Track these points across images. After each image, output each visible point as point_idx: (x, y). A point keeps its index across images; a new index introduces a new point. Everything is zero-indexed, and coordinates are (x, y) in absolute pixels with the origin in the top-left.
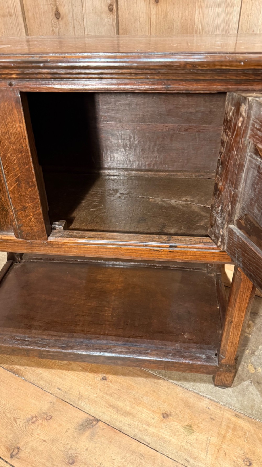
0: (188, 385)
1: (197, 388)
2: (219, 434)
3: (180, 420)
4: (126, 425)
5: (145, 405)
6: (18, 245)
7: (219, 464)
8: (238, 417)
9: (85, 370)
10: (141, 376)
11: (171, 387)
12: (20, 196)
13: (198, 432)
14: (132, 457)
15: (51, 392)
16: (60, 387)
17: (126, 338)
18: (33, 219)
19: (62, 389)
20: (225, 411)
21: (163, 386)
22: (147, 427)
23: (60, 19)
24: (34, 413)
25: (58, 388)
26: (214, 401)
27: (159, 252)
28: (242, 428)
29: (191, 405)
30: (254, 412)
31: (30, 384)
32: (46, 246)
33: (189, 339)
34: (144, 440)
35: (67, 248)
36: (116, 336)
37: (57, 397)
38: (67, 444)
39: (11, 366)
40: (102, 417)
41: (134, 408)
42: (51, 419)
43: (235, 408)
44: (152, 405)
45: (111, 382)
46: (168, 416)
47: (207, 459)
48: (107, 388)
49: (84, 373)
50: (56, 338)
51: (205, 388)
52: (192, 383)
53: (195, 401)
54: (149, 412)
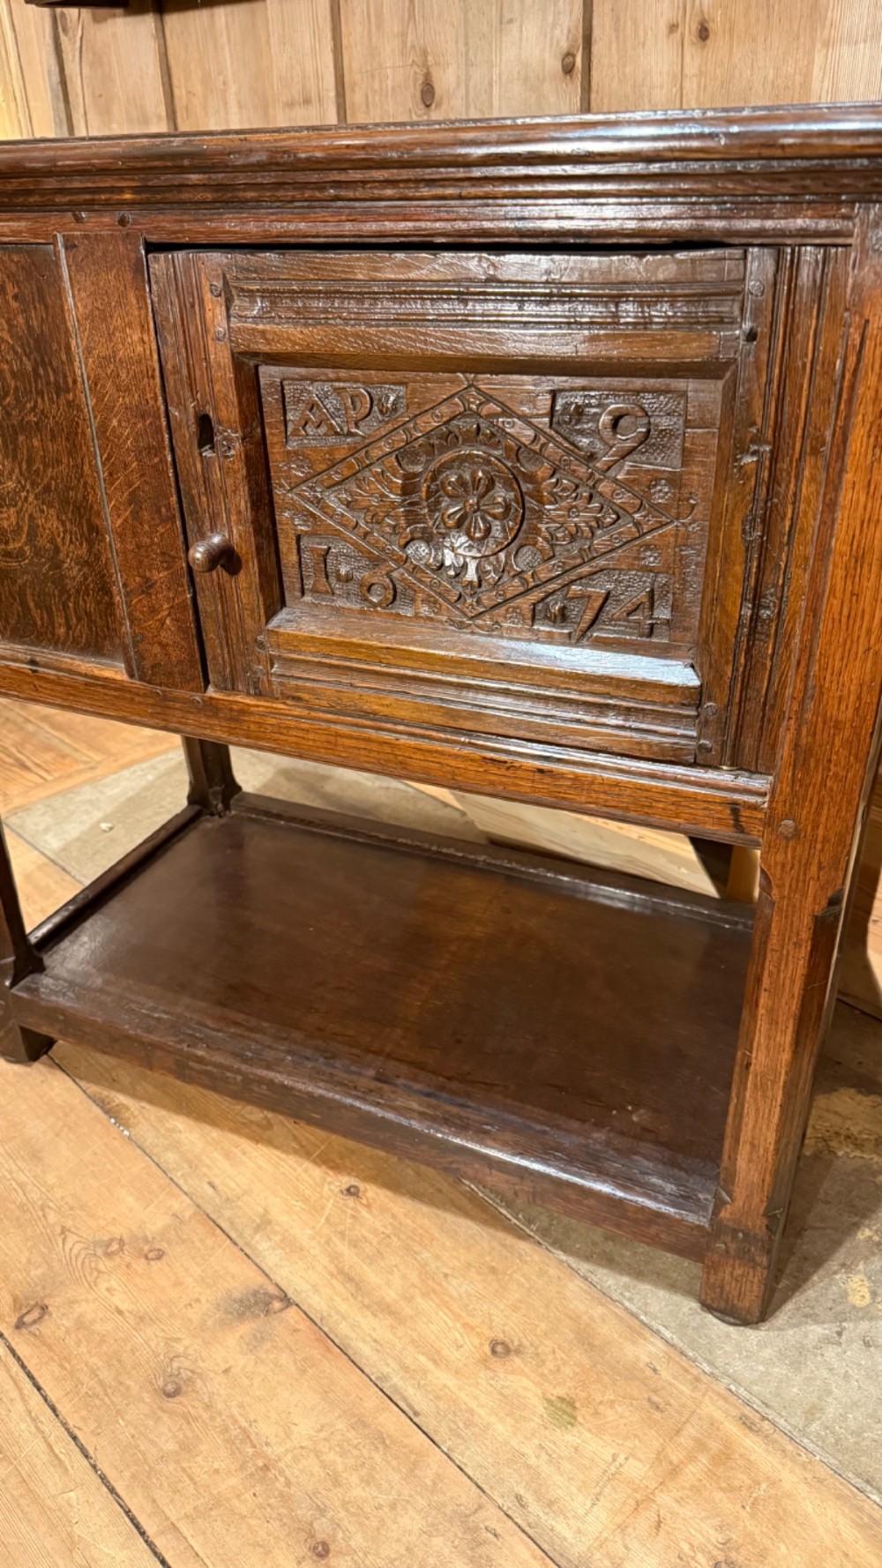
0: (611, 1282)
1: (637, 1298)
2: (660, 1456)
3: (542, 1375)
4: (368, 1339)
5: (447, 1299)
6: (132, 700)
7: (626, 1547)
8: (750, 1428)
9: (305, 1152)
10: (467, 1214)
11: (553, 1271)
12: (138, 547)
13: (589, 1431)
14: (351, 1434)
15: (186, 1188)
16: (217, 1182)
17: (441, 1079)
18: (168, 622)
19: (220, 1187)
20: (710, 1393)
21: (526, 1262)
22: (430, 1365)
23: (433, 106)
24: (117, 1231)
25: (209, 1183)
26: (682, 1353)
27: (508, 768)
28: (750, 1466)
29: (597, 1342)
30: (815, 1426)
31: (139, 1151)
32: (199, 711)
33: (645, 1129)
34: (405, 1399)
35: (255, 723)
36: (412, 1064)
37: (198, 1206)
38: (178, 1340)
39: (105, 1093)
40: (304, 1295)
41: (410, 1299)
42: (159, 1258)
43: (748, 1396)
44: (471, 1307)
45: (368, 1206)
46: (508, 1351)
47: (590, 1518)
48: (349, 1220)
49: (298, 1159)
50: (239, 1031)
51: (666, 1306)
52: (626, 1279)
53: (616, 1336)
54: (451, 1324)
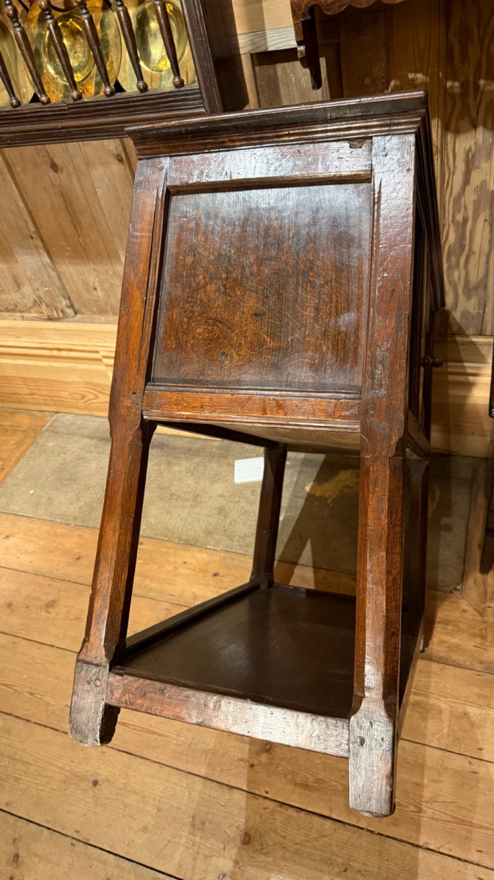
23: (59, 172)
25: (171, 595)
